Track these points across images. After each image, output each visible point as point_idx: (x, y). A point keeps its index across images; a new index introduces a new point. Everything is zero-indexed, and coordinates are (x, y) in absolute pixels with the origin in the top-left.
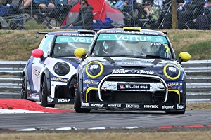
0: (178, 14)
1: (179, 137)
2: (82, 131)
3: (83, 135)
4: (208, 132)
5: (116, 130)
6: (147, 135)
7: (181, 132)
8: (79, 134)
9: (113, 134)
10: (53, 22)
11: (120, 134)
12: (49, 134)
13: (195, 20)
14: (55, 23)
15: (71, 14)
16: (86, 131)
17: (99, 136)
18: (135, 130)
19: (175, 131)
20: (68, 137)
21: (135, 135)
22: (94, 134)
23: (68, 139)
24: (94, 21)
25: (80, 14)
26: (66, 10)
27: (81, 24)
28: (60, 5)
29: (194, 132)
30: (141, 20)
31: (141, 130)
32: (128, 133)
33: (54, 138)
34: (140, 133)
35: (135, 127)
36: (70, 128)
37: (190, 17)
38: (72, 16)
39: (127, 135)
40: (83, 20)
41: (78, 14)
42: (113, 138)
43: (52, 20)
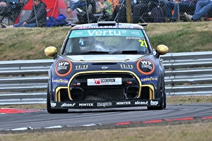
0: (132, 7)
1: (137, 133)
2: (39, 131)
3: (39, 135)
4: (167, 127)
5: (73, 129)
6: (105, 132)
7: (139, 128)
8: (35, 134)
9: (70, 133)
10: (6, 21)
11: (77, 132)
12: (4, 135)
13: (150, 13)
14: (7, 22)
15: (23, 12)
16: (42, 130)
17: (56, 135)
18: (92, 128)
19: (133, 127)
20: (24, 137)
21: (92, 133)
22: (51, 133)
23: (25, 139)
24: (47, 18)
25: (33, 11)
26: (19, 8)
27: (34, 22)
28: (12, 3)
29: (152, 127)
30: (95, 15)
31: (98, 127)
32: (85, 131)
33: (10, 139)
34: (98, 130)
35: (92, 125)
36: (26, 128)
37: (145, 10)
38: (25, 14)
39: (84, 133)
40: (36, 17)
41: (31, 11)
42: (70, 137)
43: (5, 19)
